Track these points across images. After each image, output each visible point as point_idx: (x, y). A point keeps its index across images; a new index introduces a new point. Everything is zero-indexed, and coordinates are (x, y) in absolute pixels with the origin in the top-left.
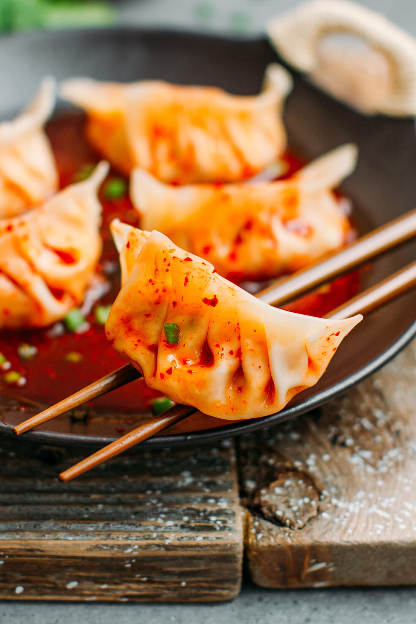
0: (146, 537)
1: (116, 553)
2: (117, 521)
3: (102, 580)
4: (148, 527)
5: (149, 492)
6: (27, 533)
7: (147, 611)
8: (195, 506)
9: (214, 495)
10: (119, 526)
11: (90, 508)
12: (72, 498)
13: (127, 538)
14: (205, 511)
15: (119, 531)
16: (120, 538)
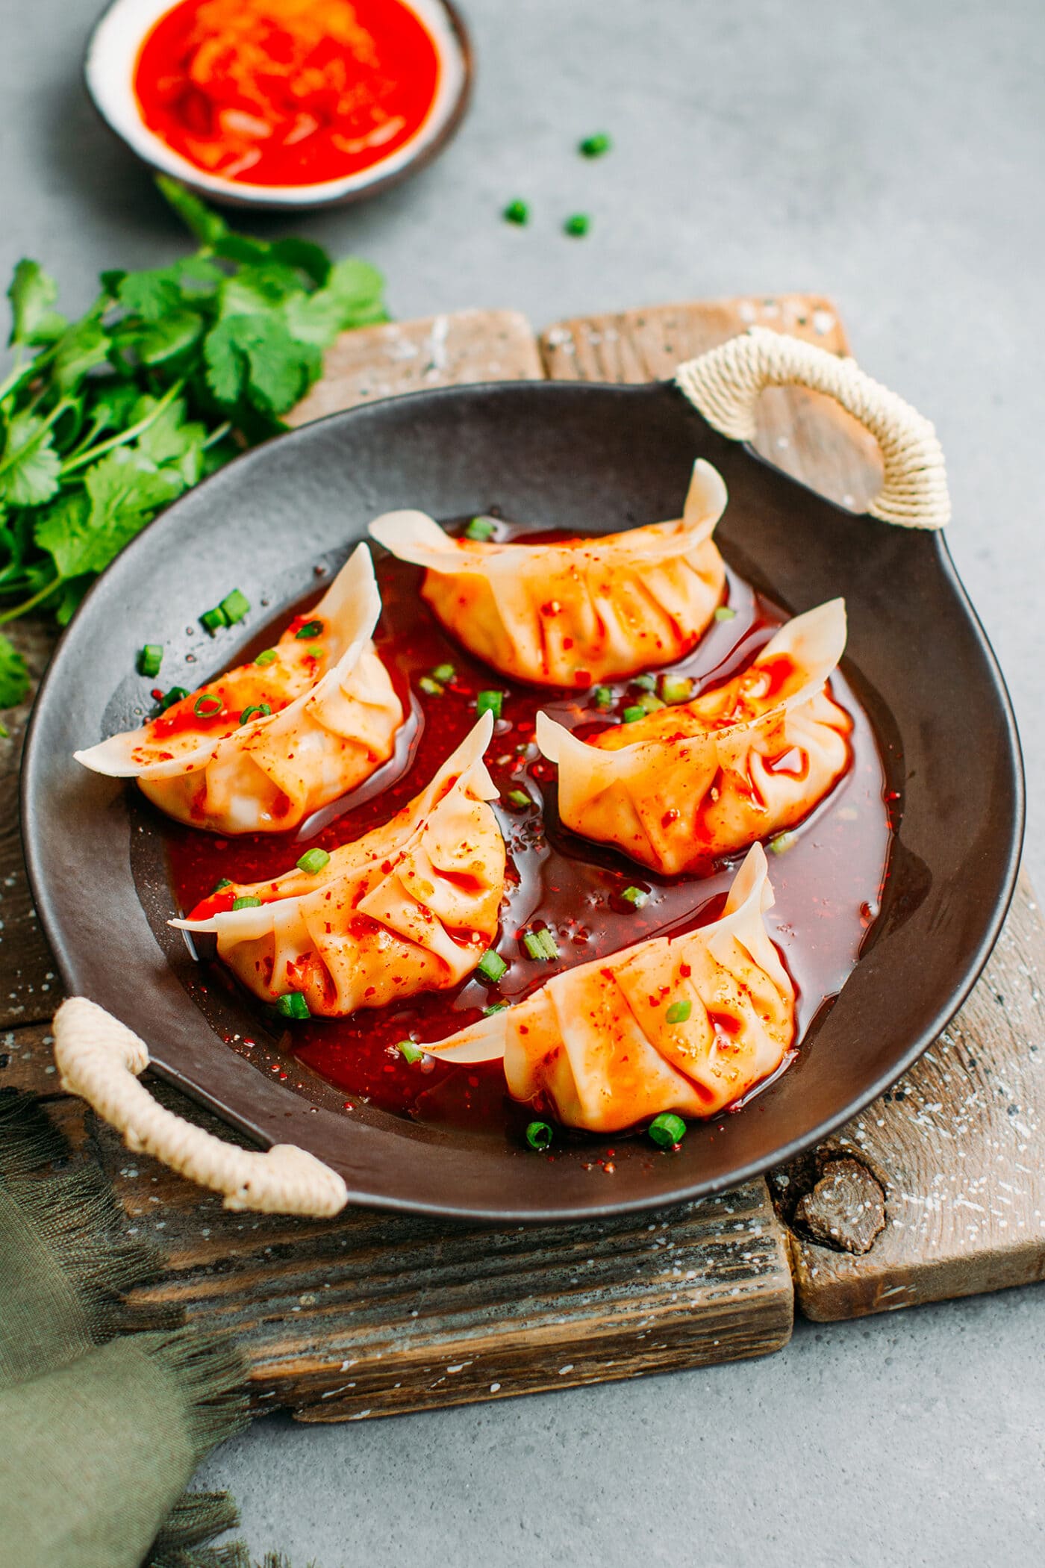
0: (664, 1302)
1: (626, 1328)
2: (619, 1283)
3: (606, 1357)
4: (663, 1285)
5: (652, 1228)
6: (500, 1324)
7: (672, 1381)
8: (719, 1239)
9: (741, 1217)
10: (623, 1289)
11: (577, 1267)
12: (549, 1255)
13: (638, 1308)
14: (734, 1245)
15: (626, 1298)
16: (629, 1309)
